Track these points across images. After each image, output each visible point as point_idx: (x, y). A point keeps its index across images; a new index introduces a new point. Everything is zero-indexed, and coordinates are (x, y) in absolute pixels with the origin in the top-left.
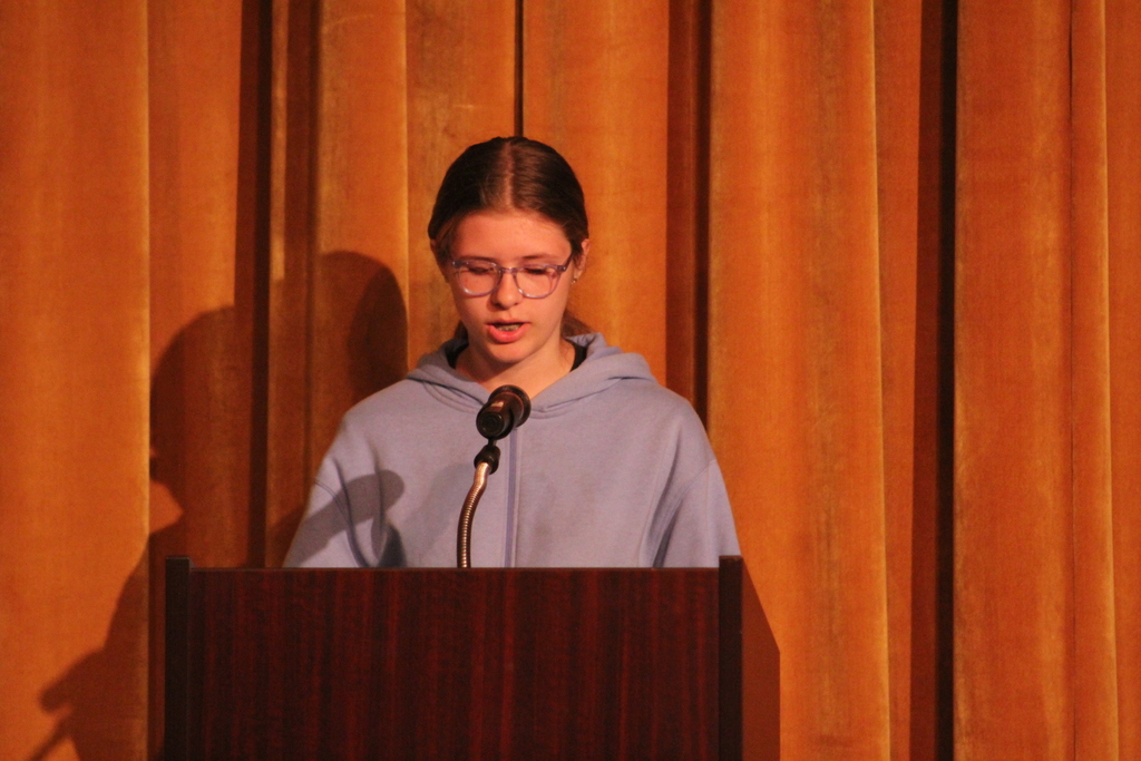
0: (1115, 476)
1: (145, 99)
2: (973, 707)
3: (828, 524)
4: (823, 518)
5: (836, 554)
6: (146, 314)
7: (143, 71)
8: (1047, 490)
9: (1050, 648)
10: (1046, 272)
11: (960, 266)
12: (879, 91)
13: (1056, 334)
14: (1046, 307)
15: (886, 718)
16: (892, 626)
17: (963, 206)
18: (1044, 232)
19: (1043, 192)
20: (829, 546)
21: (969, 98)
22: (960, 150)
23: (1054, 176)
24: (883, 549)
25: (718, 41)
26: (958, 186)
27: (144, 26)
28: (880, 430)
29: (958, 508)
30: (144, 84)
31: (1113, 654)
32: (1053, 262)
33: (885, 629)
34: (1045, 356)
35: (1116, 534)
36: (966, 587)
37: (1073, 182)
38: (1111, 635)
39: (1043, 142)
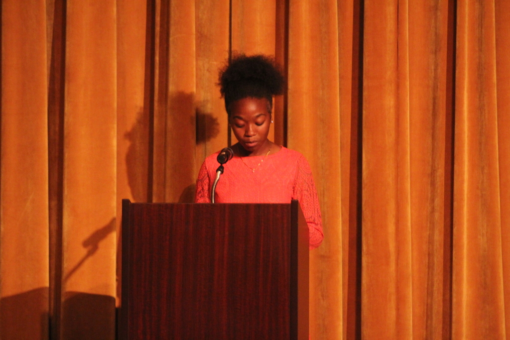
0: (411, 176)
1: (116, 60)
2: (368, 246)
3: (323, 191)
4: (322, 189)
5: (326, 199)
6: (115, 126)
7: (115, 52)
8: (390, 179)
9: (391, 228)
10: (390, 114)
11: (364, 112)
12: (339, 59)
13: (393, 133)
14: (390, 124)
15: (341, 249)
16: (343, 222)
17: (365, 93)
18: (389, 101)
19: (390, 89)
20: (324, 197)
21: (367, 60)
22: (364, 76)
23: (393, 85)
24: (340, 198)
25: (290, 43)
26: (364, 87)
27: (115, 38)
28: (339, 162)
29: (363, 186)
30: (115, 56)
31: (410, 230)
32: (392, 111)
33: (341, 223)
34: (390, 140)
35: (411, 194)
36: (366, 210)
37: (398, 86)
38: (409, 224)
39: (390, 74)
